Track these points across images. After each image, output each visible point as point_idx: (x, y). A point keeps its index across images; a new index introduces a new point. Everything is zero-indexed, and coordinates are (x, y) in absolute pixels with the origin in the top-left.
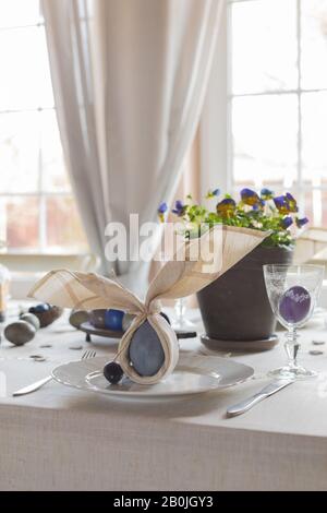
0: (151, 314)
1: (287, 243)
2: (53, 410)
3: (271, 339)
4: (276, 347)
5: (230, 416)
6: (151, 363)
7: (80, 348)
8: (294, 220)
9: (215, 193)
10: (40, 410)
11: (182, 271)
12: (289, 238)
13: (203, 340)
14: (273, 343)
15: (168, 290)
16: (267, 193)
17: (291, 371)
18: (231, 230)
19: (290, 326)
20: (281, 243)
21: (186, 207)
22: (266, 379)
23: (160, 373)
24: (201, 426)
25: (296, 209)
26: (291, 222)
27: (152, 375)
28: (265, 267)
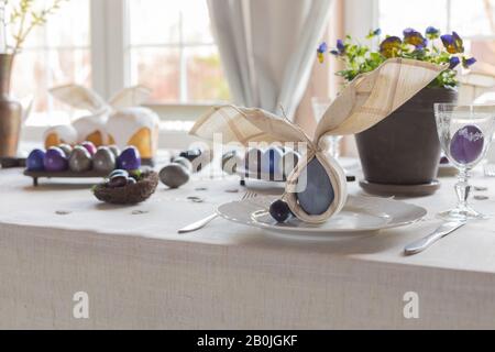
0: (320, 151)
1: (453, 84)
2: (222, 246)
3: (432, 184)
4: (437, 192)
5: (408, 253)
6: (321, 200)
7: (236, 191)
8: (461, 60)
9: (376, 33)
10: (209, 247)
11: (354, 107)
12: (455, 79)
13: (362, 184)
14: (435, 188)
15: (336, 128)
16: (432, 32)
17: (460, 213)
18: (406, 63)
19: (461, 167)
20: (446, 83)
21: (346, 46)
22: (437, 221)
23: (329, 211)
24: (380, 263)
25: (462, 50)
26: (458, 62)
27: (321, 213)
28: (436, 105)
